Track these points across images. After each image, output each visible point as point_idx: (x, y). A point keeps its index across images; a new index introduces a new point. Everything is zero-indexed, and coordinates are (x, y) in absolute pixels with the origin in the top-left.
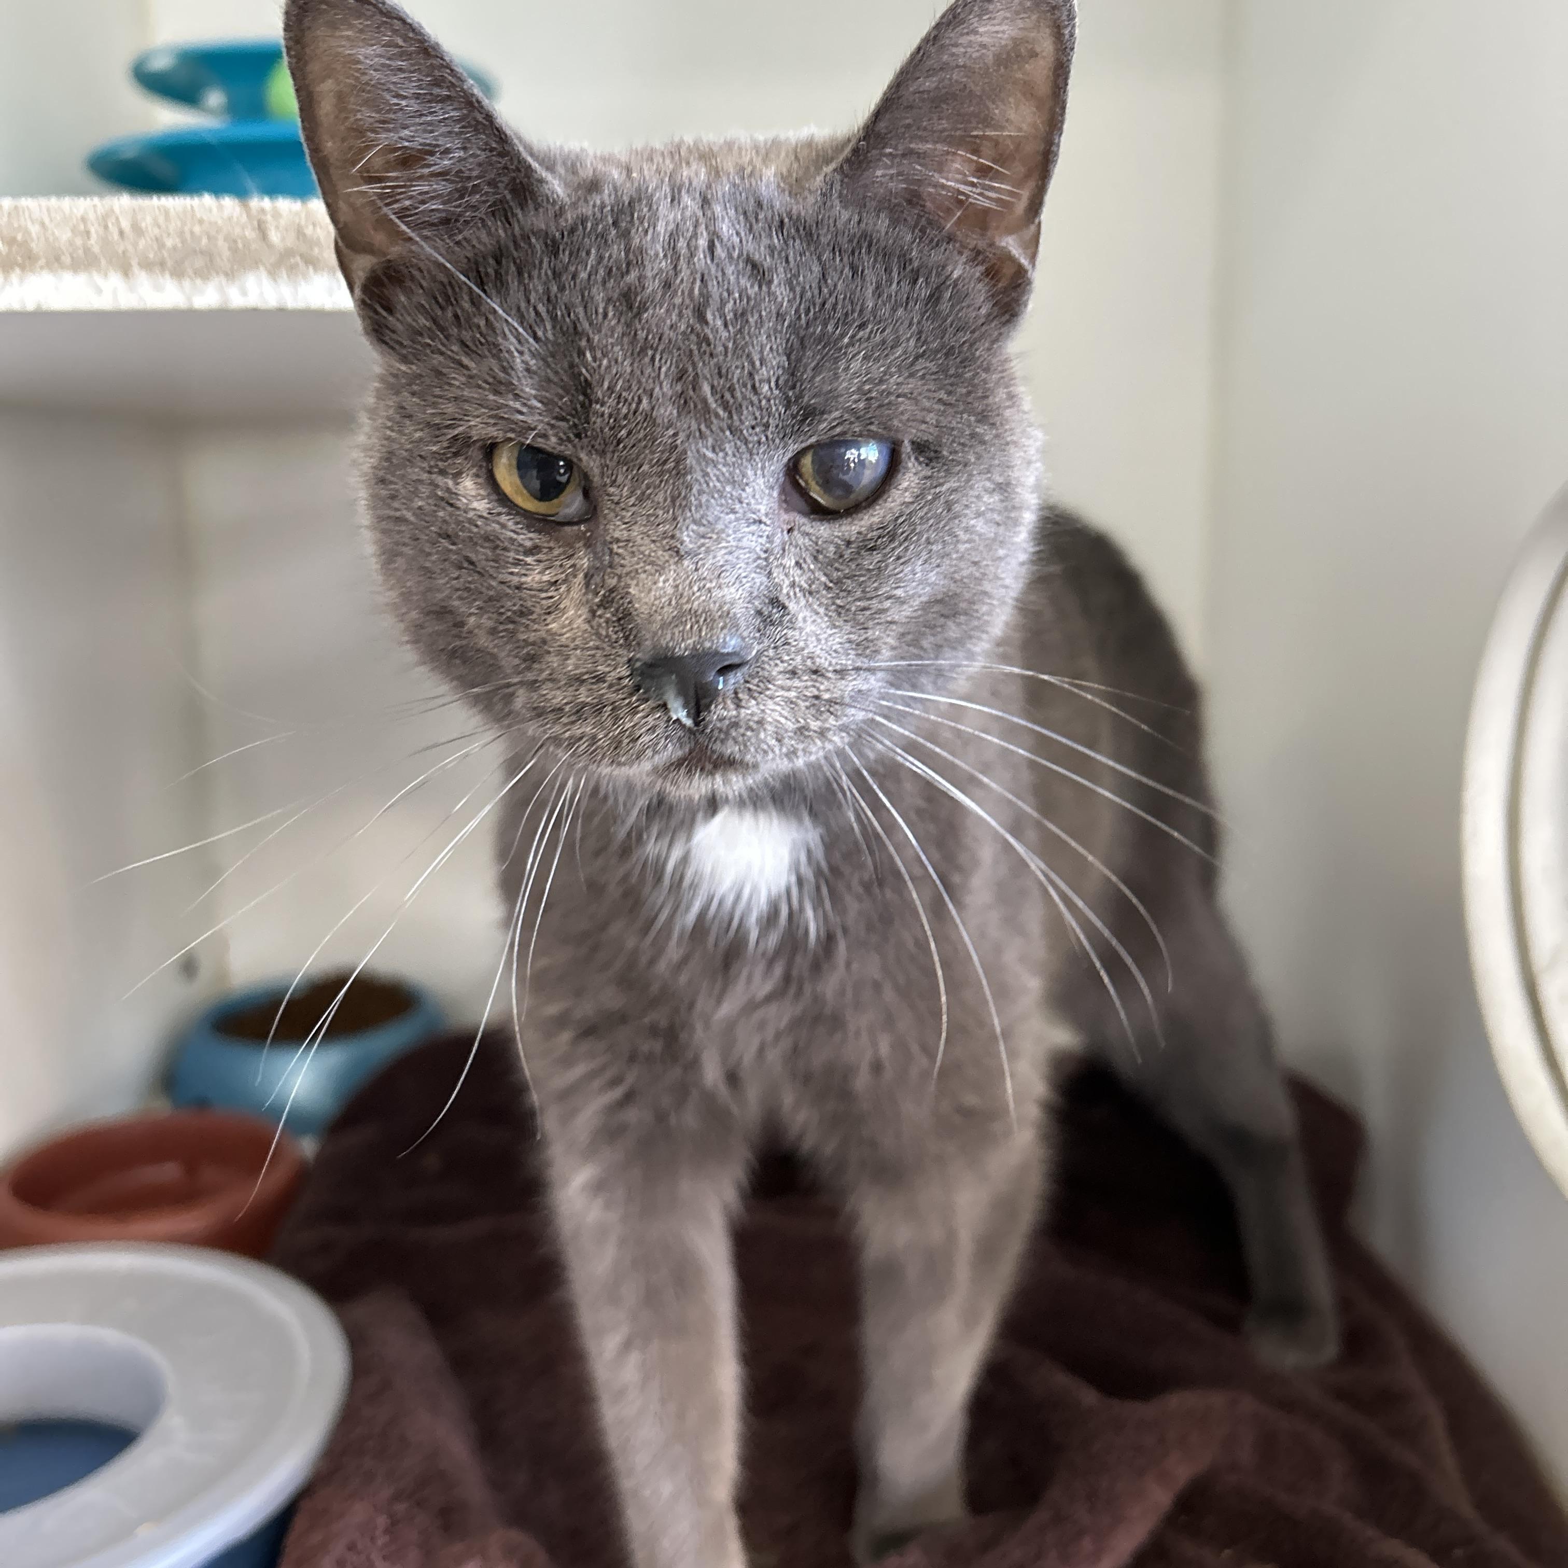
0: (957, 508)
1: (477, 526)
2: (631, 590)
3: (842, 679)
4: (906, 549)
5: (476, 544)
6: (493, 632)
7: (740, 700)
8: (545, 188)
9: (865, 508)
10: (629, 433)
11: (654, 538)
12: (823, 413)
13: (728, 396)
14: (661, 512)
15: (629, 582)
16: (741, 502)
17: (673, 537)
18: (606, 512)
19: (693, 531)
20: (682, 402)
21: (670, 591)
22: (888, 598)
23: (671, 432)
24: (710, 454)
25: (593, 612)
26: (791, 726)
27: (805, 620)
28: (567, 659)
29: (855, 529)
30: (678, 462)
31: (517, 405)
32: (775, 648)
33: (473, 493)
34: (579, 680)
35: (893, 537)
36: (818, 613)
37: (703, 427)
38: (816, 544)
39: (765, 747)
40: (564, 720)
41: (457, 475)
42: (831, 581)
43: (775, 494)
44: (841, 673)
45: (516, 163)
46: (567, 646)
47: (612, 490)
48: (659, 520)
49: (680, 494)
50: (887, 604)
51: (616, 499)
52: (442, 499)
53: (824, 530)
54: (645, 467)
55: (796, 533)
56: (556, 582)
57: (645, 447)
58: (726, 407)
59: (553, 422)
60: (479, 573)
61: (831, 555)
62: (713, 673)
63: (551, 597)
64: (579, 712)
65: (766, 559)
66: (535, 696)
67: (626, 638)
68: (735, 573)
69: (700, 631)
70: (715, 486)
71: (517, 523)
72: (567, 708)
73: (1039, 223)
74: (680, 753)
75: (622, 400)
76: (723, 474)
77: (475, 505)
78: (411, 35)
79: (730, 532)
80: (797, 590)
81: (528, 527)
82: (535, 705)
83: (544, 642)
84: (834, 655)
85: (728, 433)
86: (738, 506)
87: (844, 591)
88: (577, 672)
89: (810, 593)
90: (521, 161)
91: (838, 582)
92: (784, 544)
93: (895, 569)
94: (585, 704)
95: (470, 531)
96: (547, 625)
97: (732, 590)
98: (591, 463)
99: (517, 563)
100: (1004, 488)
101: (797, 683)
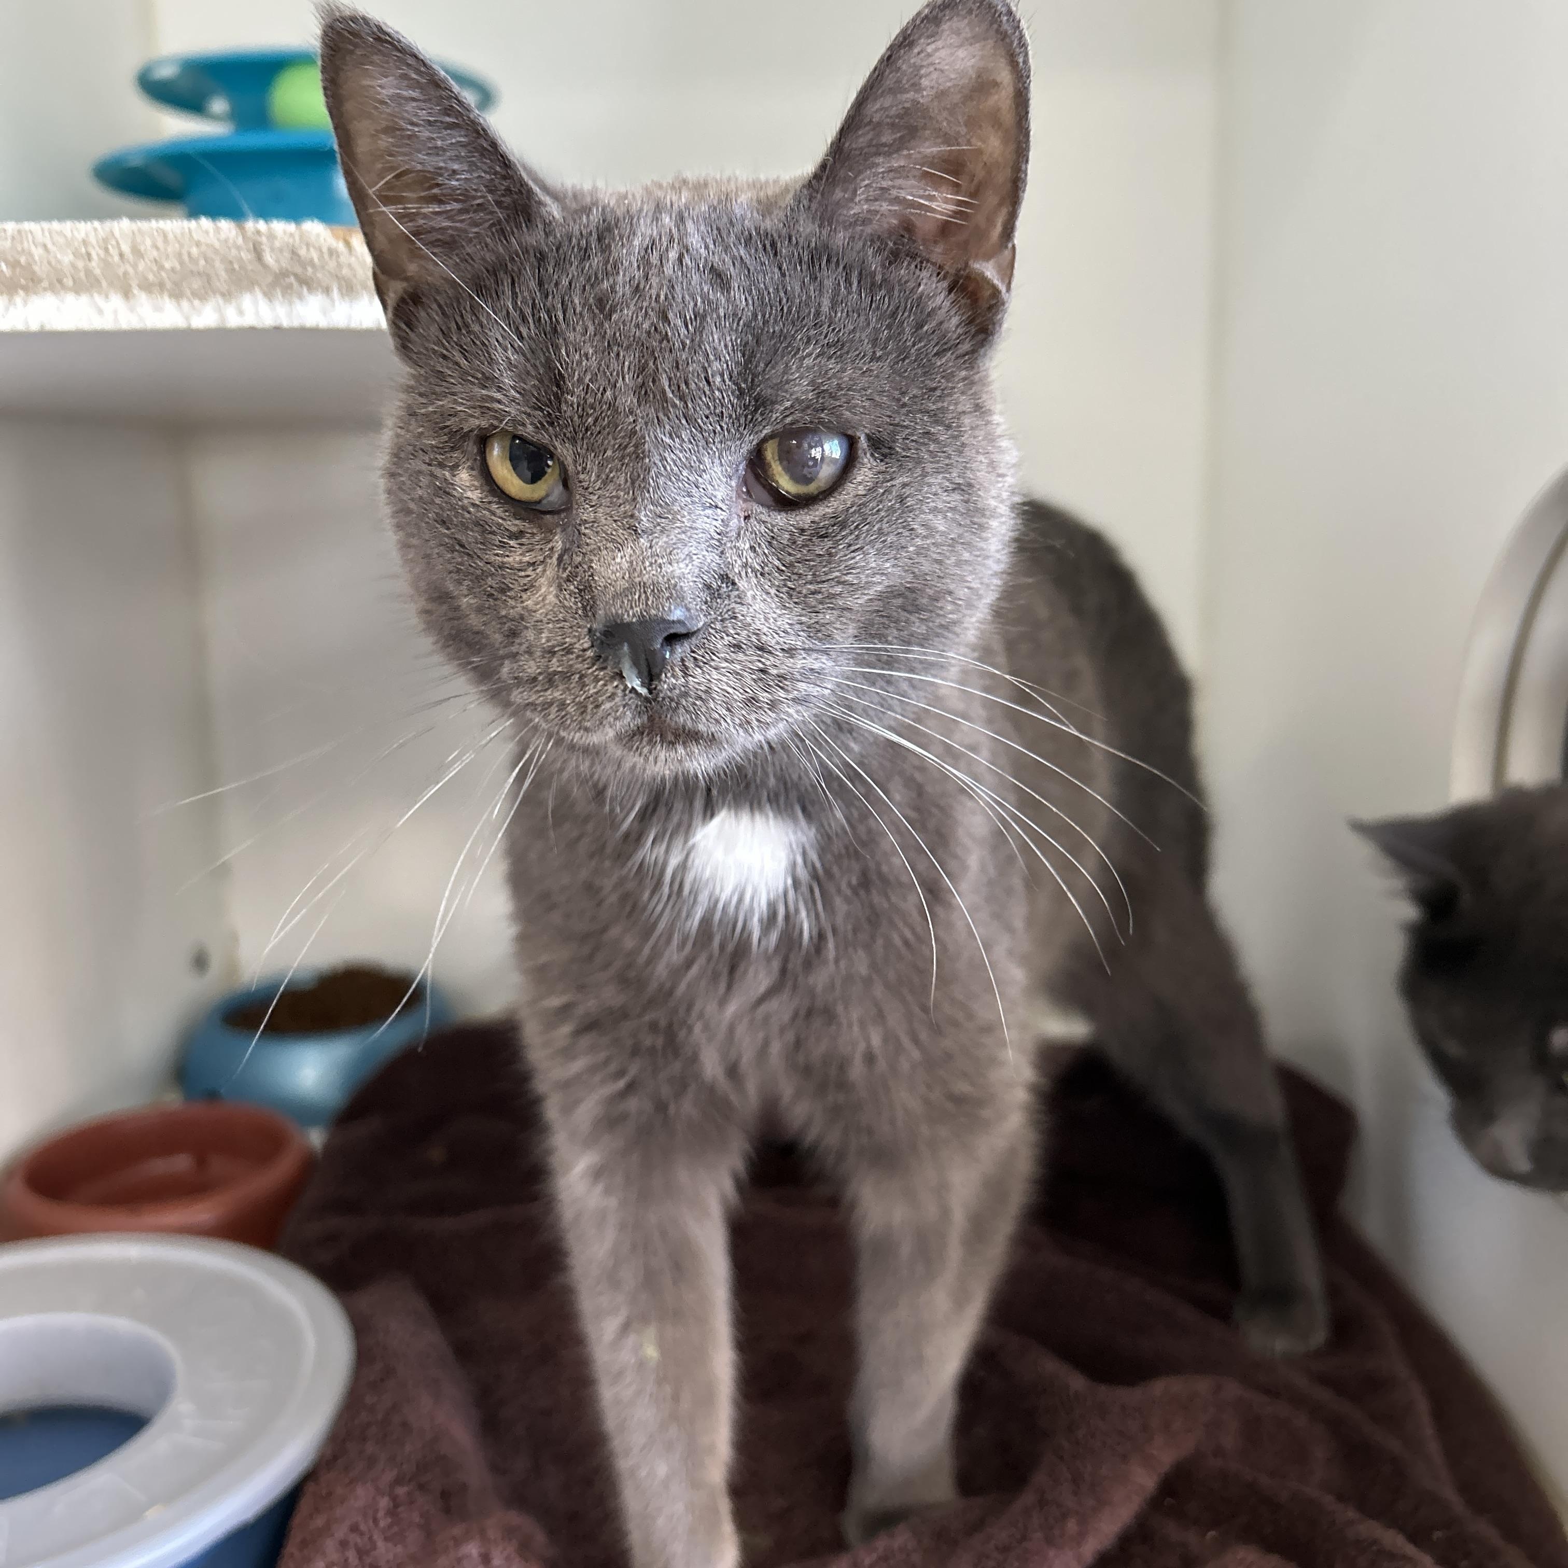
0: (910, 502)
1: (469, 512)
2: (593, 565)
3: (792, 658)
4: (858, 537)
5: (467, 528)
6: (480, 610)
7: (687, 668)
8: (543, 210)
9: (821, 500)
10: (596, 420)
11: (616, 518)
12: (773, 403)
13: (683, 386)
14: (622, 494)
15: (593, 557)
16: (697, 487)
17: (632, 516)
18: (578, 497)
19: (651, 511)
20: (643, 392)
21: (625, 565)
22: (839, 583)
23: (631, 419)
24: (667, 440)
25: (560, 588)
26: (738, 696)
27: (754, 597)
28: (541, 633)
29: (808, 519)
30: (636, 446)
31: (498, 396)
32: (722, 621)
33: (468, 484)
34: (552, 652)
35: (843, 525)
36: (768, 593)
37: (661, 415)
38: (772, 532)
39: (717, 716)
40: (538, 688)
41: (455, 467)
42: (784, 565)
43: (733, 483)
44: (790, 652)
45: (518, 185)
46: (541, 621)
47: (582, 477)
48: (621, 501)
49: (639, 476)
50: (838, 589)
51: (585, 484)
52: (440, 488)
53: (780, 519)
54: (609, 453)
55: (752, 520)
56: (534, 563)
57: (608, 434)
58: (682, 398)
59: (529, 411)
60: (468, 555)
61: (785, 542)
62: (660, 640)
63: (528, 576)
64: (551, 680)
65: (719, 541)
66: (515, 666)
67: (584, 608)
68: (686, 551)
69: (647, 599)
70: (672, 470)
71: (506, 511)
72: (540, 678)
73: (1014, 247)
74: (638, 721)
75: (590, 391)
76: (680, 459)
77: (469, 494)
78: (422, 69)
79: (686, 514)
80: (749, 570)
81: (516, 516)
82: (516, 675)
83: (522, 618)
84: (782, 634)
85: (684, 421)
86: (694, 490)
87: (796, 574)
88: (549, 644)
89: (762, 574)
90: (522, 184)
91: (790, 566)
92: (740, 529)
93: (846, 556)
94: (555, 673)
95: (462, 515)
96: (522, 602)
97: (682, 565)
98: (564, 451)
99: (503, 545)
100: (964, 488)
101: (741, 656)
